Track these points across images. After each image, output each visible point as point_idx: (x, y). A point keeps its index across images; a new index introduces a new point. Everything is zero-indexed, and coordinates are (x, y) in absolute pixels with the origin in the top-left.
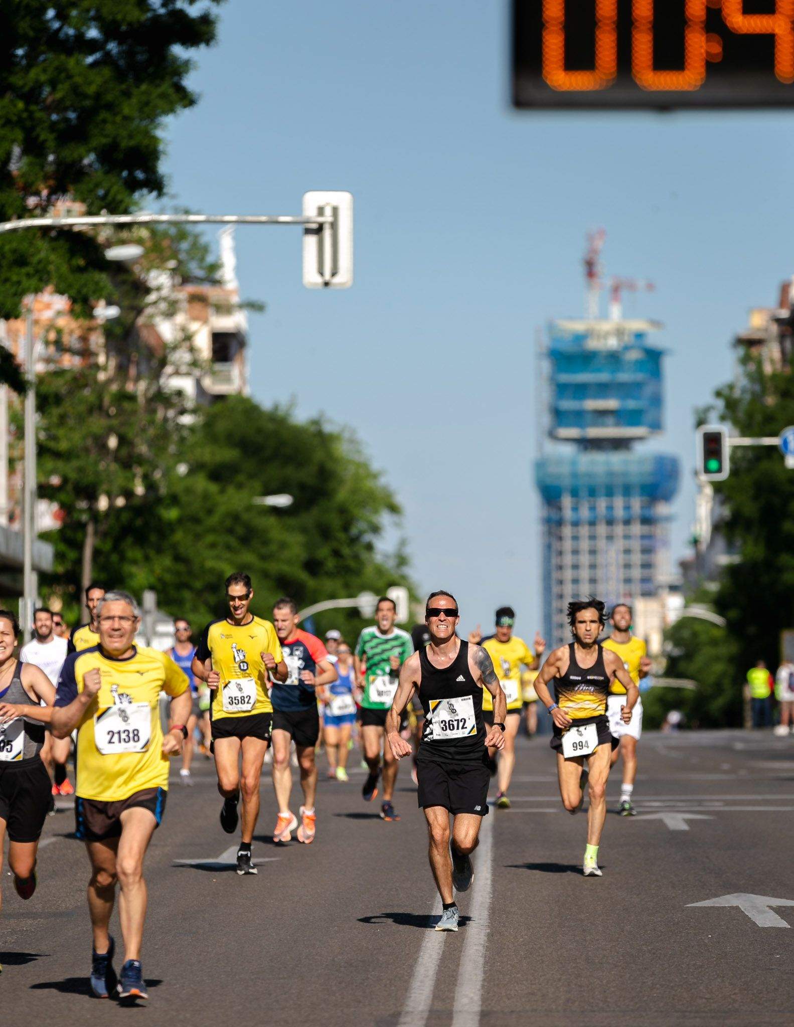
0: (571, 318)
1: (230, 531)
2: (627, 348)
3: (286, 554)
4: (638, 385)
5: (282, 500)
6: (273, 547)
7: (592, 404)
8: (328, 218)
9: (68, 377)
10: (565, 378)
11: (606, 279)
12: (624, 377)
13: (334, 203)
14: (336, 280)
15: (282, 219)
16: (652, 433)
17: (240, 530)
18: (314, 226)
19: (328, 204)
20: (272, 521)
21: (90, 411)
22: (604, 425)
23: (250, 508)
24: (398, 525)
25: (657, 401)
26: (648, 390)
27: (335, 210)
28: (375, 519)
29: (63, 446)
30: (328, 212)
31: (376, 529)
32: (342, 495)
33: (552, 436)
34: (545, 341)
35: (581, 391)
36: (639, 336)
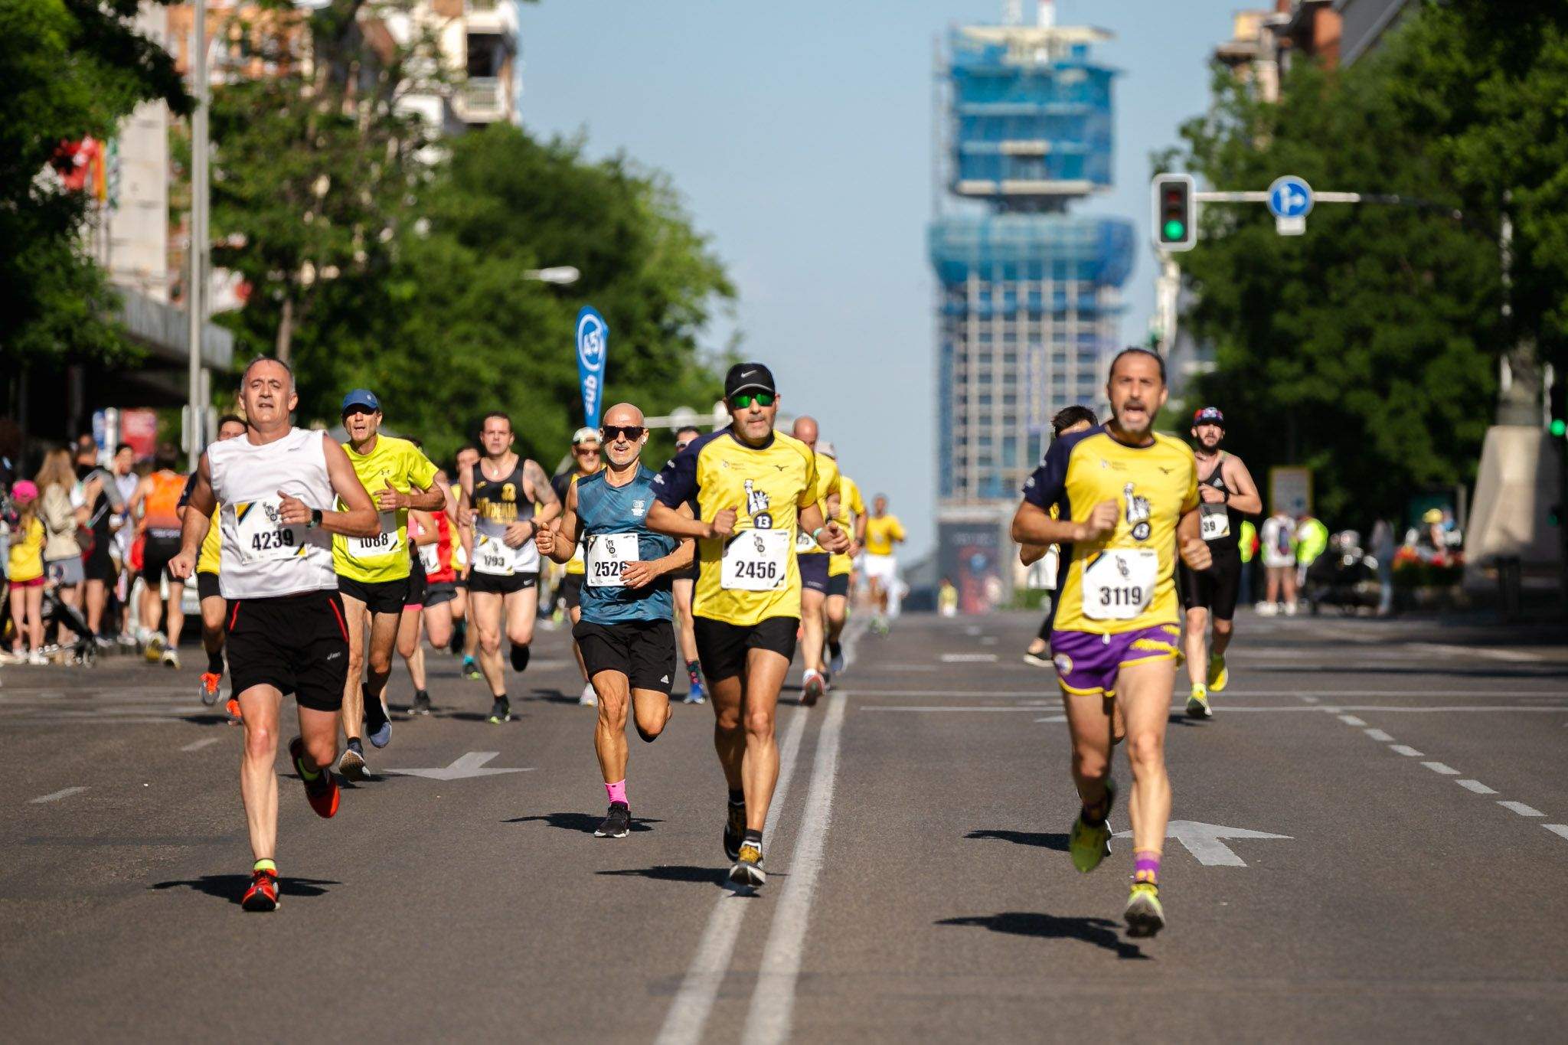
0: (981, 23)
1: (491, 318)
2: (1061, 67)
3: (571, 355)
4: (1078, 120)
5: (565, 275)
6: (553, 345)
7: (1010, 146)
9: (257, 91)
10: (972, 108)
12: (1057, 107)
16: (1096, 188)
17: (504, 317)
20: (550, 304)
21: (288, 141)
22: (1028, 177)
23: (518, 285)
24: (730, 313)
25: (1104, 142)
26: (1091, 127)
28: (698, 303)
29: (249, 190)
31: (698, 318)
32: (650, 268)
33: (954, 190)
34: (947, 56)
35: (996, 127)
36: (1081, 49)
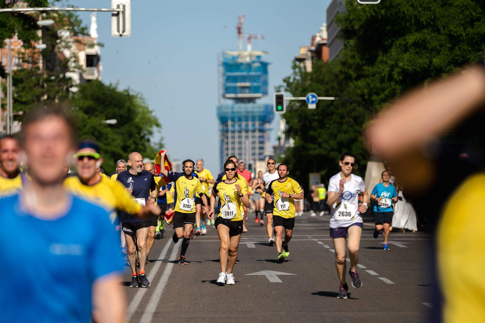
0: (232, 50)
1: (93, 134)
2: (254, 62)
3: (115, 143)
4: (258, 77)
5: (113, 122)
6: (110, 140)
7: (239, 84)
8: (121, 9)
9: (26, 72)
10: (229, 74)
11: (245, 35)
12: (252, 73)
13: (124, 4)
14: (125, 34)
15: (103, 9)
16: (263, 96)
17: (96, 133)
18: (116, 13)
19: (121, 4)
20: (109, 130)
21: (35, 86)
22: (245, 93)
23: (100, 125)
24: (160, 132)
25: (266, 83)
26: (262, 79)
27: (124, 6)
28: (150, 129)
29: (24, 99)
30: (121, 7)
31: (151, 133)
32: (137, 120)
33: (224, 97)
34: (222, 59)
35: (235, 79)
36: (259, 57)
